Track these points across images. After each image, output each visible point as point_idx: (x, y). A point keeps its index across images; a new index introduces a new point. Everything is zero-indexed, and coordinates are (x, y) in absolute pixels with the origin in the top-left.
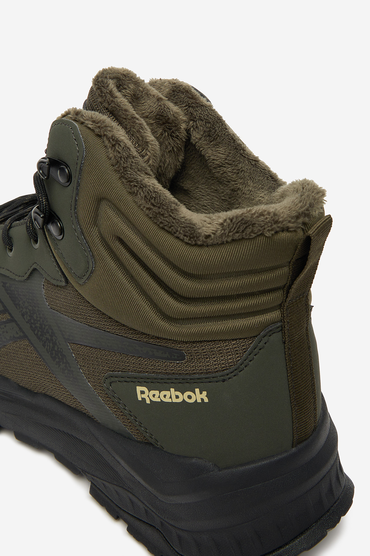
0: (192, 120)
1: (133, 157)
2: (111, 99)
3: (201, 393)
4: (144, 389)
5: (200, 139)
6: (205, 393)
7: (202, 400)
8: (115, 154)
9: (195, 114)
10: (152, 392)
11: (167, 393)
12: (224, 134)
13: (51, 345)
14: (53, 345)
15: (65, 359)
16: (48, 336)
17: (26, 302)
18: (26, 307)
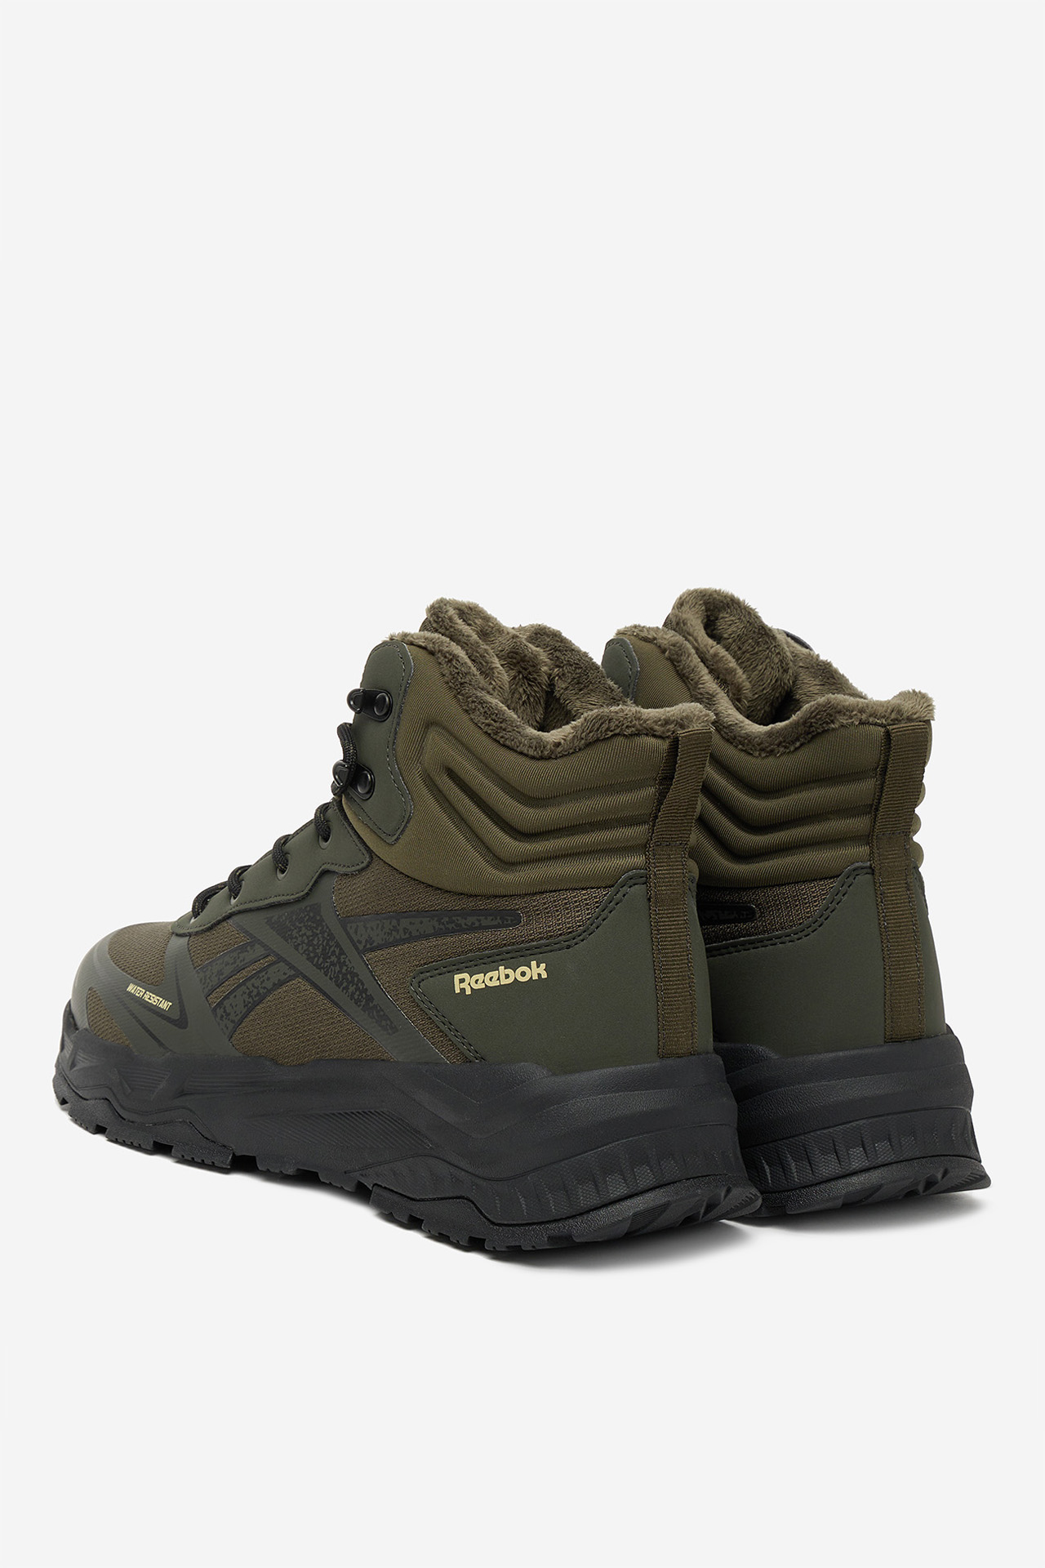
0: (557, 666)
1: (474, 675)
2: (450, 624)
3: (538, 967)
4: (465, 976)
5: (566, 689)
6: (543, 966)
7: (539, 975)
8: (452, 669)
9: (563, 658)
10: (475, 977)
11: (495, 974)
12: (600, 682)
13: (338, 968)
14: (341, 968)
15: (356, 979)
16: (334, 959)
17: (304, 928)
18: (302, 936)
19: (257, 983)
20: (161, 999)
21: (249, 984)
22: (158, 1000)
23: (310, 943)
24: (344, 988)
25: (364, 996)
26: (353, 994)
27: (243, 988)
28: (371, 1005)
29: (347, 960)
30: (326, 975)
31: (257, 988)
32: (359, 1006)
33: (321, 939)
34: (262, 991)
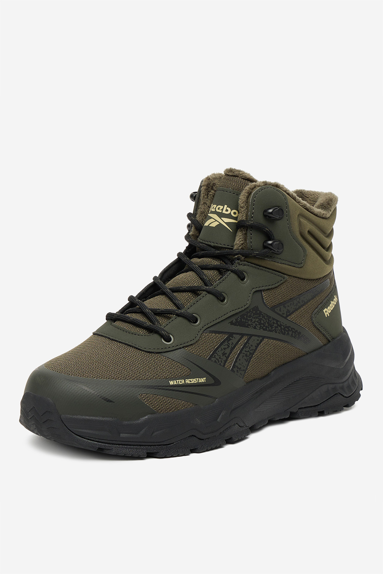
4: (326, 309)
13: (279, 328)
14: (281, 327)
15: (290, 328)
16: (275, 325)
17: (253, 319)
18: (254, 322)
19: (247, 349)
20: (198, 379)
21: (243, 352)
22: (197, 380)
23: (260, 324)
24: (287, 334)
25: (297, 333)
26: (292, 335)
27: (241, 355)
28: (300, 336)
29: (281, 323)
30: (276, 333)
31: (249, 351)
32: (296, 338)
33: (264, 320)
34: (251, 352)
